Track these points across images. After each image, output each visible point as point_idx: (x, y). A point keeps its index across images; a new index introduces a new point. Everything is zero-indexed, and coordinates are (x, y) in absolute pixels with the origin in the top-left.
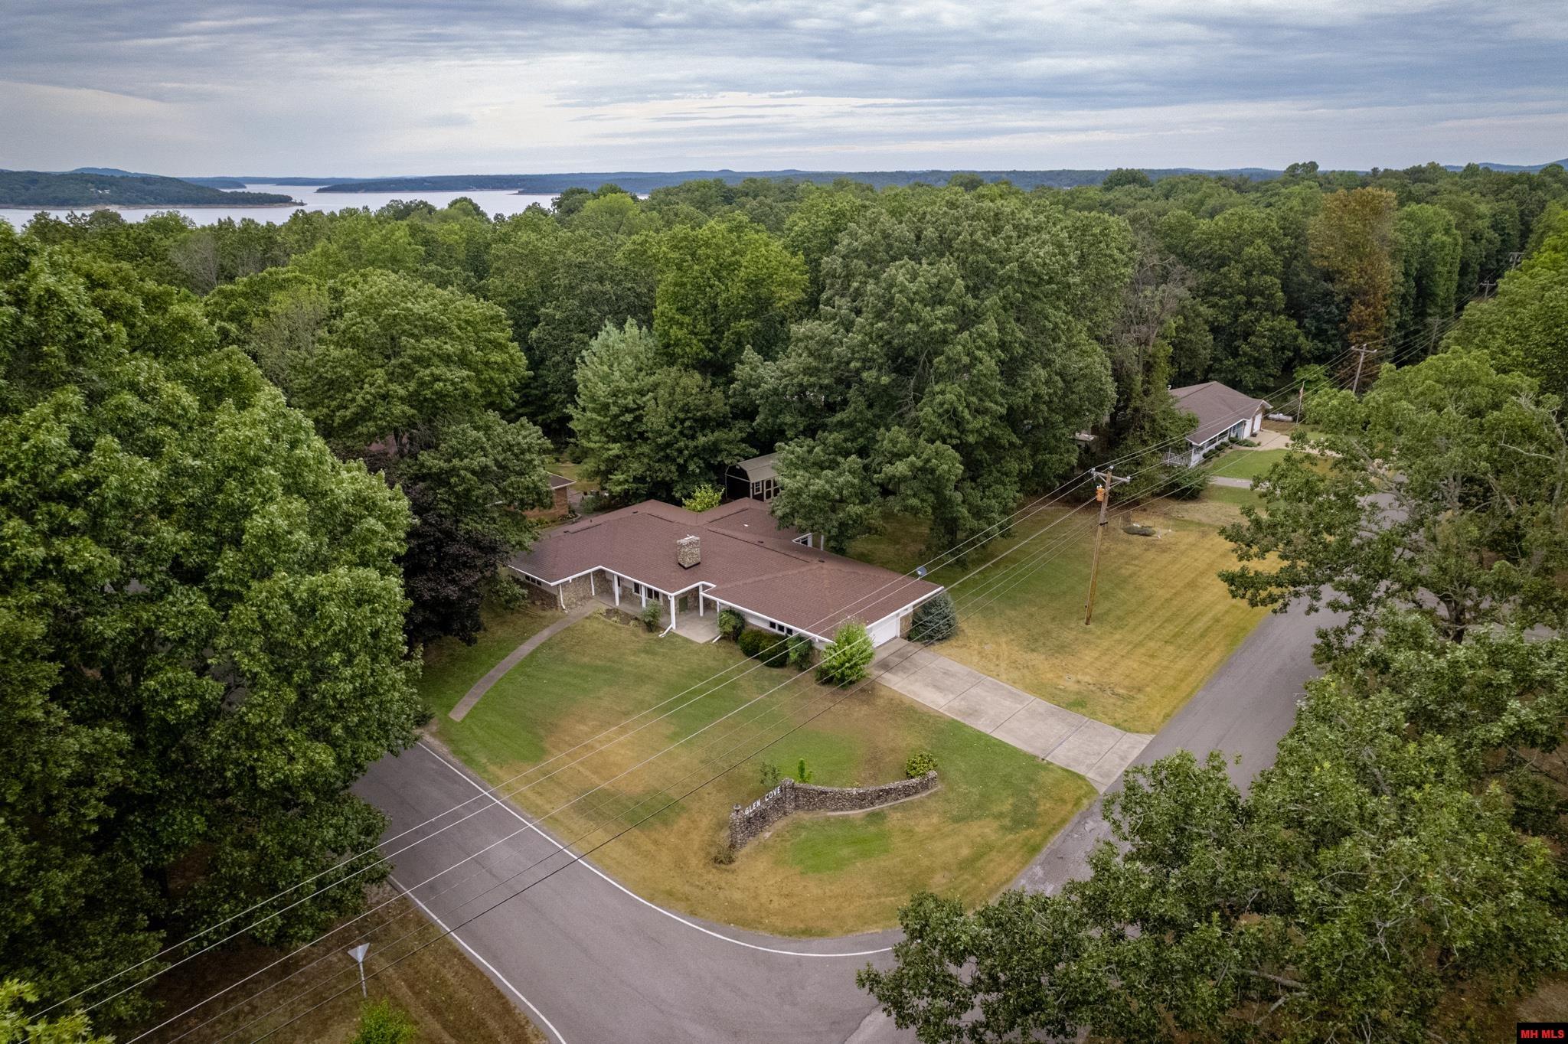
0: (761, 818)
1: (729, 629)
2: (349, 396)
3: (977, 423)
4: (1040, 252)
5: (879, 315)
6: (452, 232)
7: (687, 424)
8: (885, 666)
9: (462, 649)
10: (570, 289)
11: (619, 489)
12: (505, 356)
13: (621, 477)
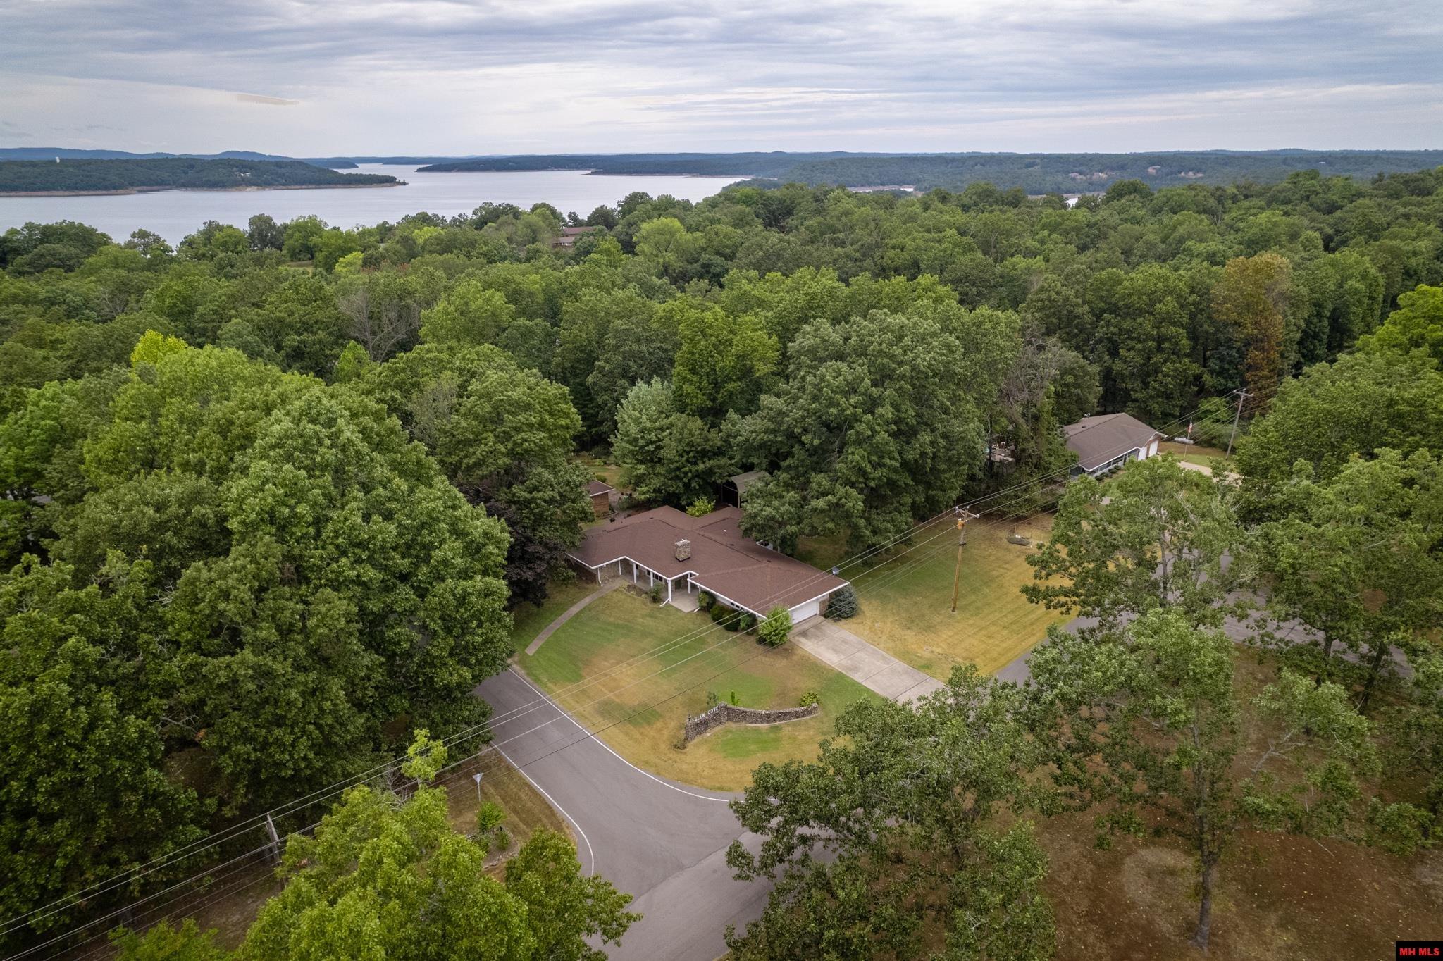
0: (703, 726)
1: (704, 604)
2: (471, 450)
3: (878, 474)
4: (924, 358)
5: (815, 398)
6: (534, 282)
7: (691, 454)
8: (804, 634)
9: (533, 608)
10: (617, 347)
11: (642, 497)
12: (568, 421)
13: (645, 489)
